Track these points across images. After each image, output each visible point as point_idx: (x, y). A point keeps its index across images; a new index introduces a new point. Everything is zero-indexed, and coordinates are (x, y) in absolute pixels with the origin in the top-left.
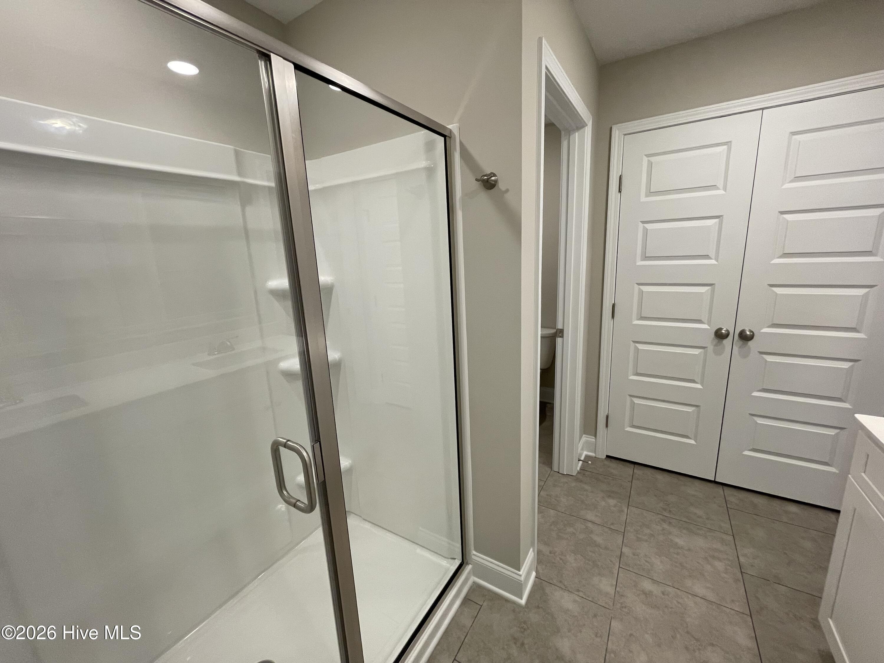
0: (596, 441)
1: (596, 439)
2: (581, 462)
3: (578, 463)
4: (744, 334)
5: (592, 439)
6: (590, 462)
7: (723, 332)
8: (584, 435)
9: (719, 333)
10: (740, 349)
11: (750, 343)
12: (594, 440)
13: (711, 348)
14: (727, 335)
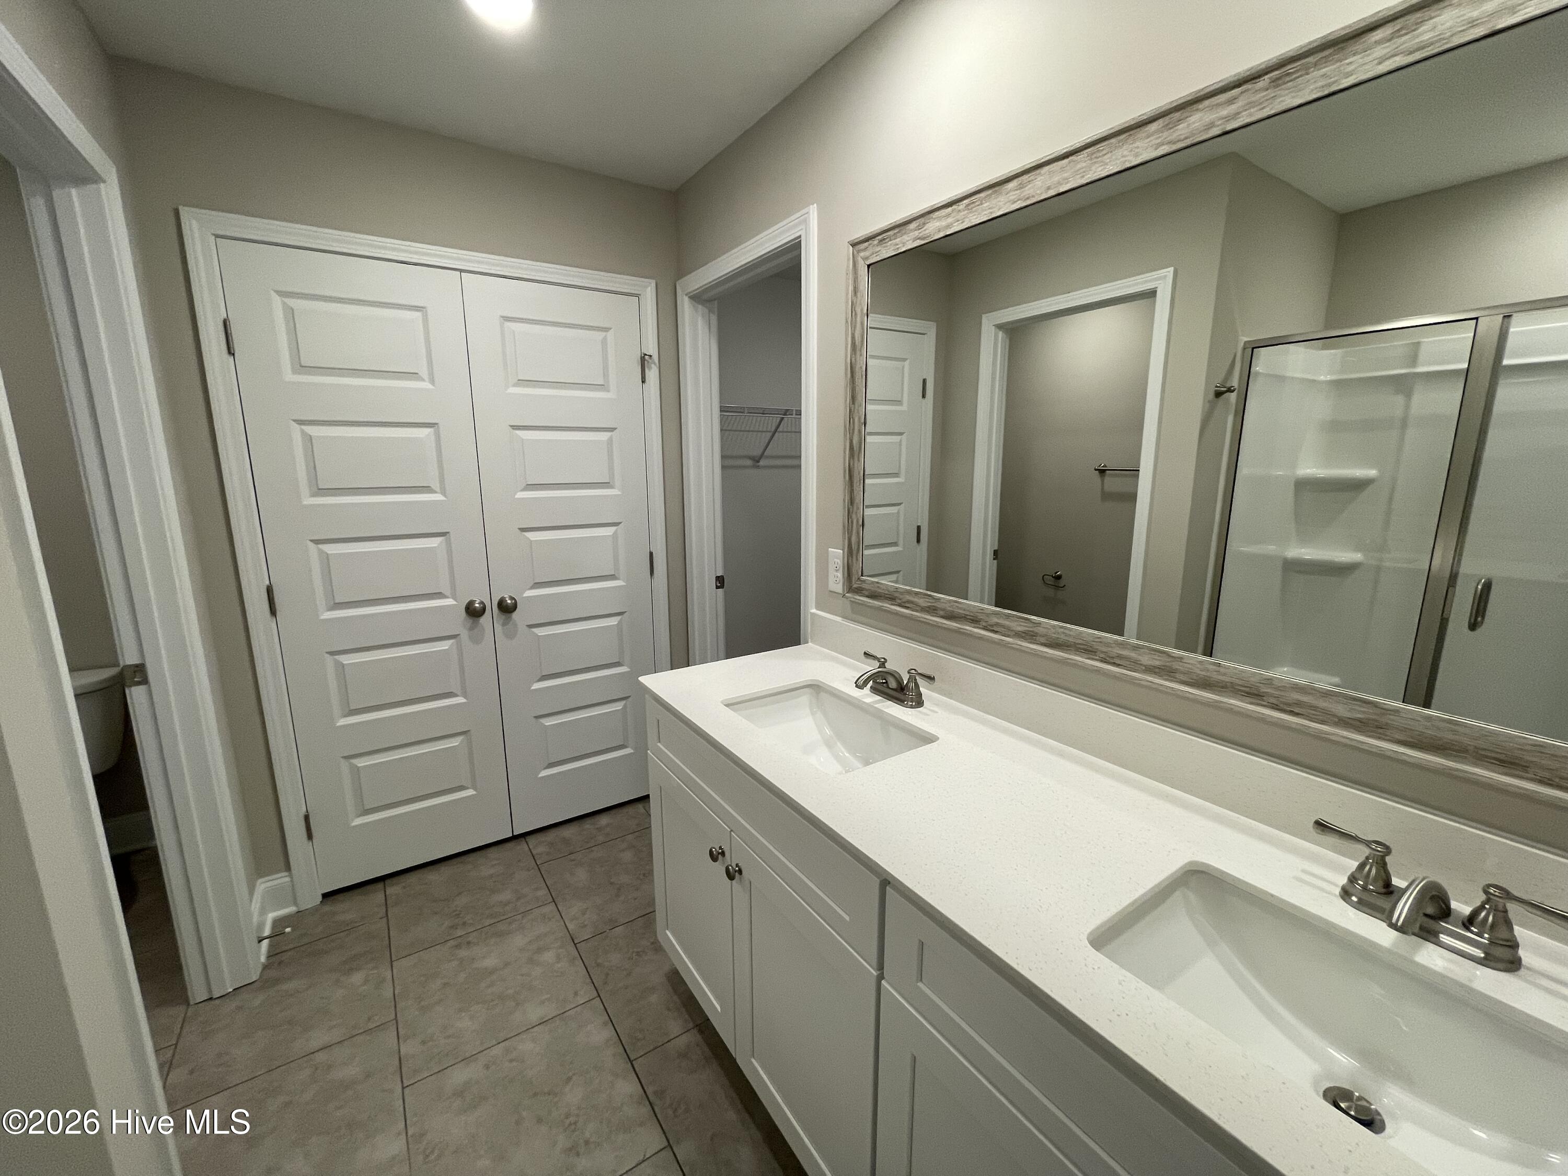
0: (292, 878)
1: (291, 876)
2: (265, 943)
3: (260, 947)
4: (504, 604)
5: (282, 879)
6: (288, 930)
7: (477, 605)
8: (260, 881)
9: (471, 609)
10: (505, 628)
11: (515, 615)
12: (288, 879)
13: (464, 634)
14: (483, 610)
